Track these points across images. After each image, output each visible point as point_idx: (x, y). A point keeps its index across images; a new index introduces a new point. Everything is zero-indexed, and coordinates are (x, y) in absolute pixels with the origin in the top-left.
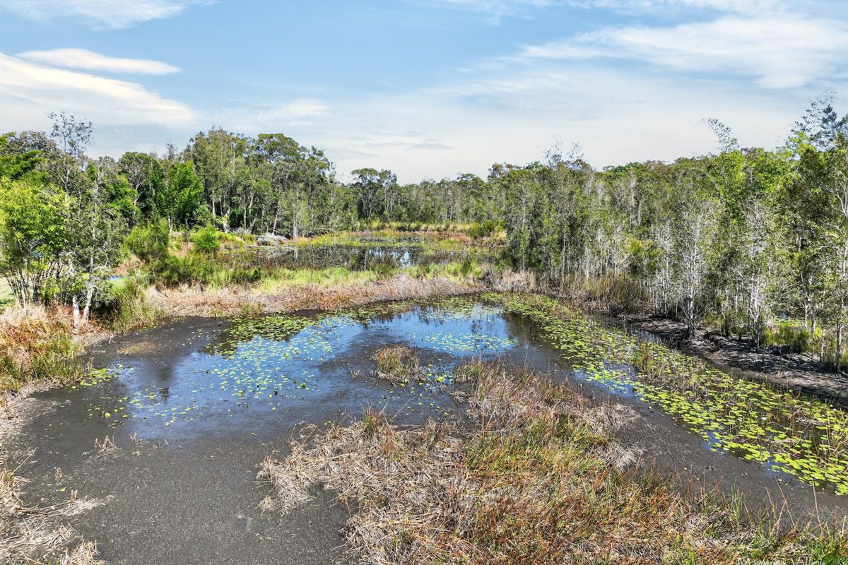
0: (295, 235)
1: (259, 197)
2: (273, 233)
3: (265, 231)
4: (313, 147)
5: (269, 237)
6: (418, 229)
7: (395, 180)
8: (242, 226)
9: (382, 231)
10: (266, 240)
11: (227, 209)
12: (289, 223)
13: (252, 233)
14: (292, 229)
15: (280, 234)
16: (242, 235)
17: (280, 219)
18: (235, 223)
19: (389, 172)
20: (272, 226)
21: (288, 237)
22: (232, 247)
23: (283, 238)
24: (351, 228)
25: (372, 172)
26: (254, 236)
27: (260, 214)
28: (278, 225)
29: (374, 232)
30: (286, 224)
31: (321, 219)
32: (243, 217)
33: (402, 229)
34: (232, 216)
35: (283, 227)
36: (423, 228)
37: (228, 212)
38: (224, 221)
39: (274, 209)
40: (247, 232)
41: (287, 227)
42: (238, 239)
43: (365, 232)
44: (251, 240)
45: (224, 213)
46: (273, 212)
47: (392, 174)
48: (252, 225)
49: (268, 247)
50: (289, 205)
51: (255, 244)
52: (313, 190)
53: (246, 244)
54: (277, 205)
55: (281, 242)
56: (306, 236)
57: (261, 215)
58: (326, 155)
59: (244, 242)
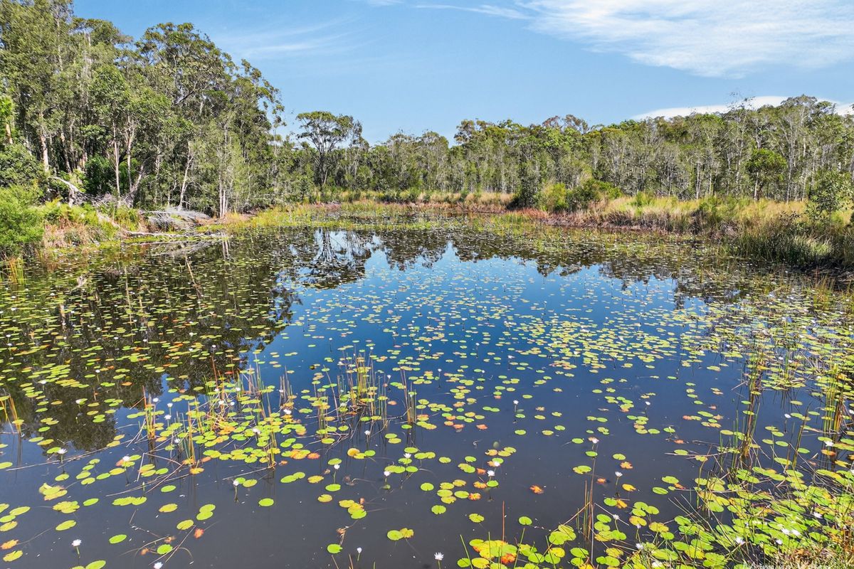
0: (224, 210)
1: (149, 132)
2: (180, 207)
3: (164, 203)
4: (244, 61)
5: (173, 213)
6: (413, 199)
7: (360, 130)
8: (110, 191)
9: (356, 203)
10: (165, 219)
11: (81, 157)
12: (213, 186)
13: (135, 206)
14: (217, 198)
15: (194, 208)
16: (111, 211)
17: (194, 178)
18: (97, 184)
19: (351, 119)
20: (177, 192)
21: (209, 212)
22: (86, 236)
23: (200, 216)
24: (307, 198)
25: (327, 117)
26: (139, 211)
27: (150, 168)
28: (190, 192)
29: (344, 204)
30: (205, 187)
31: (262, 183)
32: (114, 173)
33: (387, 200)
34: (92, 172)
35: (200, 192)
36: (421, 196)
37: (83, 162)
38: (74, 182)
39: (179, 158)
40: (124, 205)
41: (207, 195)
42: (102, 218)
43: (330, 206)
44: (133, 220)
45: (74, 164)
46: (179, 165)
47: (355, 121)
48: (133, 189)
49: (170, 234)
50: (210, 151)
51: (142, 230)
52: (248, 132)
53: (121, 230)
54: (186, 150)
55: (197, 224)
56: (240, 212)
57: (153, 167)
58: (265, 75)
59: (115, 225)
